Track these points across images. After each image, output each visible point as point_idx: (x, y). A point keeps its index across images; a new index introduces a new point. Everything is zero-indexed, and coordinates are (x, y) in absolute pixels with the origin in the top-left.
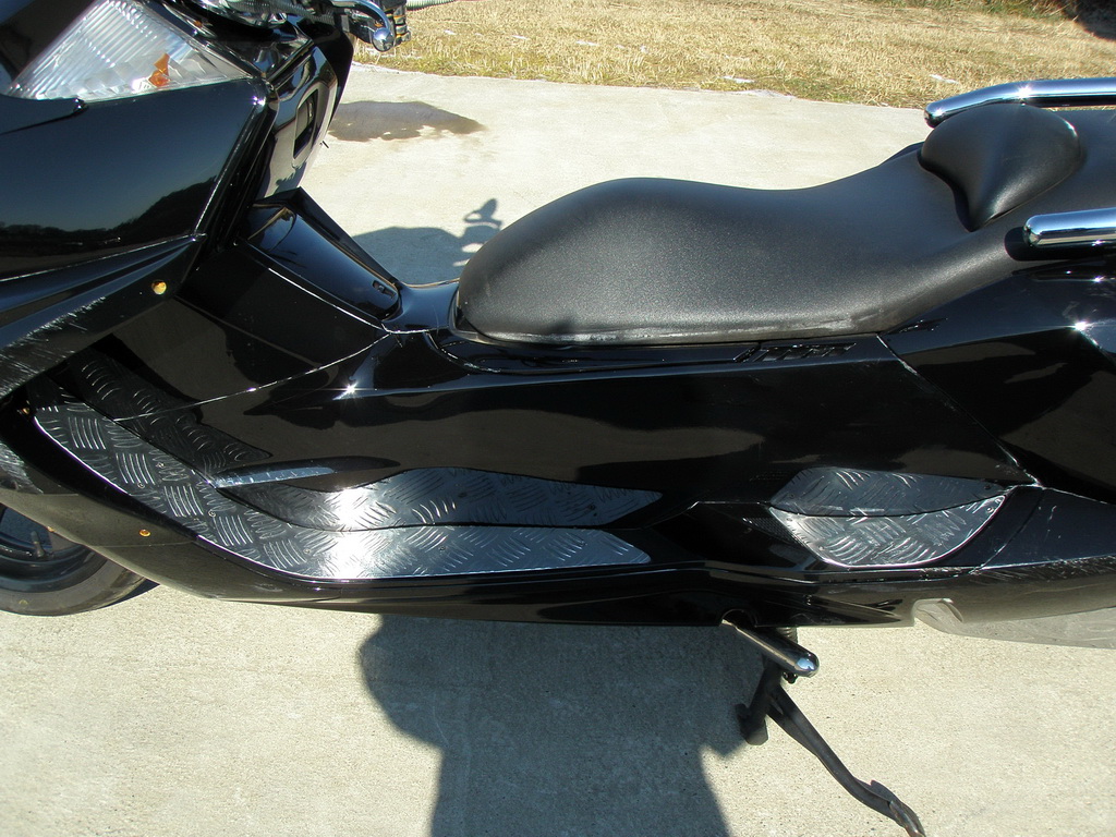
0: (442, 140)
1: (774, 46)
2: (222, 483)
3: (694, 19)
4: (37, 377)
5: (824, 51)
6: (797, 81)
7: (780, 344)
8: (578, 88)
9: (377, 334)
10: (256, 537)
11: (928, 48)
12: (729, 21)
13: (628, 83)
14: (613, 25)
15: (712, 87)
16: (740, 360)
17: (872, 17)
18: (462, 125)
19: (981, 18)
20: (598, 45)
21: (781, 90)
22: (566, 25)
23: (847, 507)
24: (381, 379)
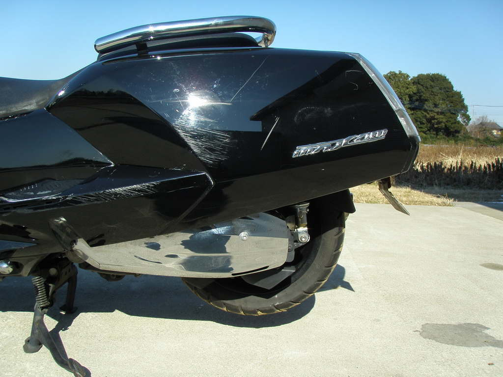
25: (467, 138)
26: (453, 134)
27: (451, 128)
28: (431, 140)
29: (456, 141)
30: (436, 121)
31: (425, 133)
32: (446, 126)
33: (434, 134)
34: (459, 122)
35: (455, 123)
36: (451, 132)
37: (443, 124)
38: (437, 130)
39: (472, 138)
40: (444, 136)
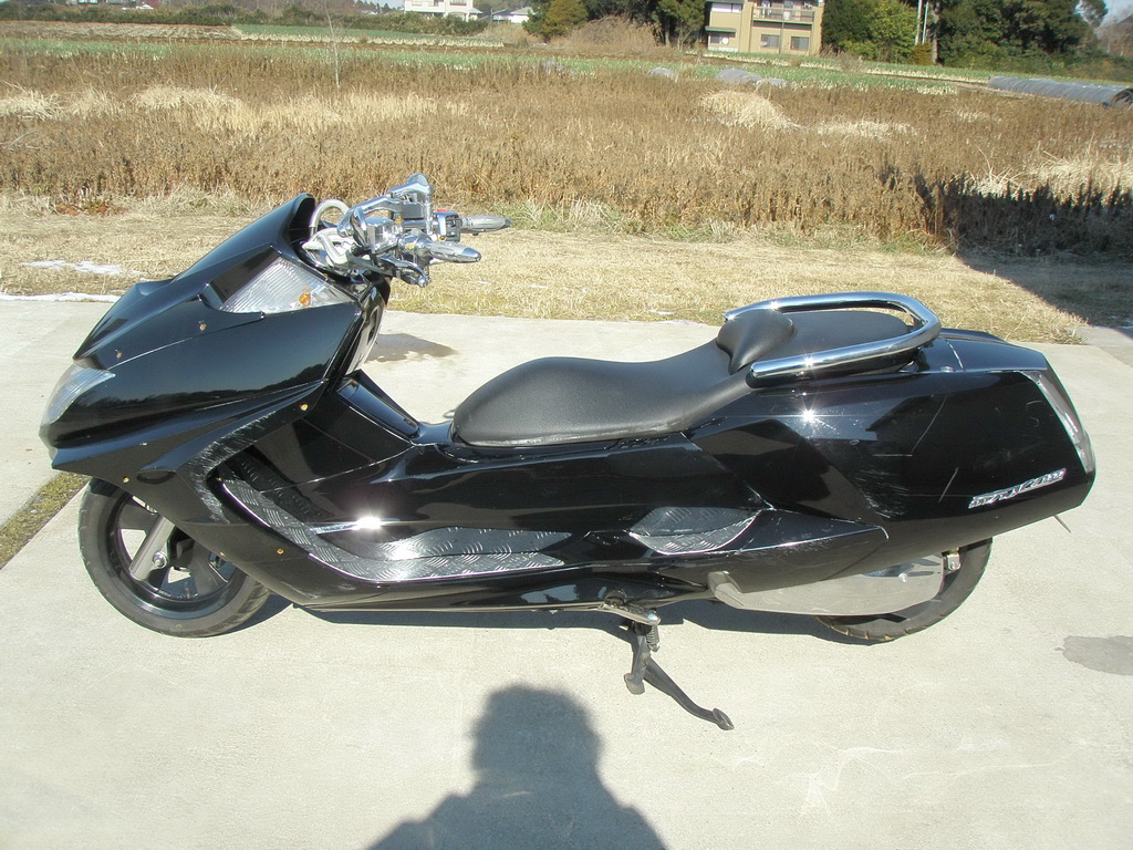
0: (424, 362)
1: (693, 285)
2: (319, 530)
3: (628, 264)
4: (235, 456)
5: (733, 289)
6: (709, 313)
7: (629, 440)
8: (530, 321)
9: (407, 446)
10: (340, 560)
11: (824, 282)
12: (658, 265)
13: (573, 316)
14: (560, 271)
15: (639, 319)
16: (608, 449)
17: (781, 258)
18: (439, 351)
19: (876, 257)
20: (547, 288)
21: (696, 320)
22: (521, 271)
23: (672, 530)
24: (410, 470)
25: (1095, 55)
26: (1062, 47)
27: (1060, 31)
28: (1009, 59)
29: (1068, 63)
30: (1024, 14)
31: (996, 43)
32: (1046, 26)
33: (1018, 46)
34: (1078, 19)
35: (1069, 20)
36: (1059, 40)
37: (1041, 24)
38: (1026, 37)
39: (1106, 56)
40: (1041, 51)
